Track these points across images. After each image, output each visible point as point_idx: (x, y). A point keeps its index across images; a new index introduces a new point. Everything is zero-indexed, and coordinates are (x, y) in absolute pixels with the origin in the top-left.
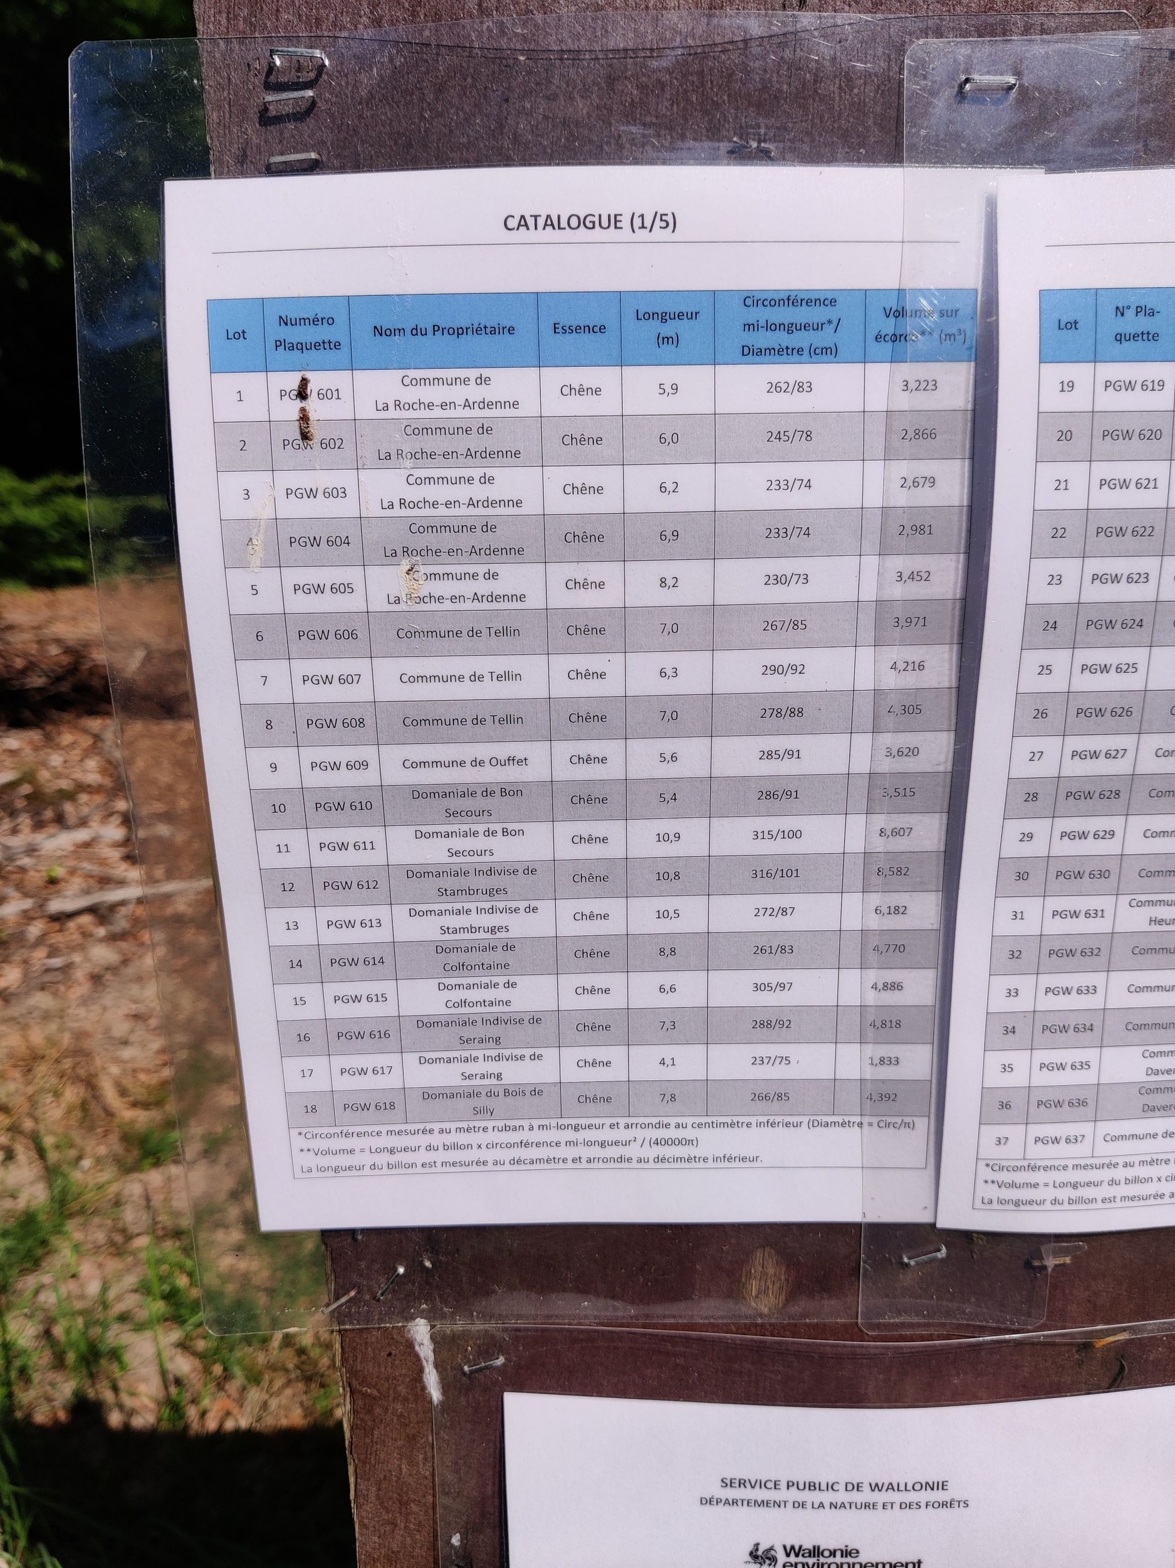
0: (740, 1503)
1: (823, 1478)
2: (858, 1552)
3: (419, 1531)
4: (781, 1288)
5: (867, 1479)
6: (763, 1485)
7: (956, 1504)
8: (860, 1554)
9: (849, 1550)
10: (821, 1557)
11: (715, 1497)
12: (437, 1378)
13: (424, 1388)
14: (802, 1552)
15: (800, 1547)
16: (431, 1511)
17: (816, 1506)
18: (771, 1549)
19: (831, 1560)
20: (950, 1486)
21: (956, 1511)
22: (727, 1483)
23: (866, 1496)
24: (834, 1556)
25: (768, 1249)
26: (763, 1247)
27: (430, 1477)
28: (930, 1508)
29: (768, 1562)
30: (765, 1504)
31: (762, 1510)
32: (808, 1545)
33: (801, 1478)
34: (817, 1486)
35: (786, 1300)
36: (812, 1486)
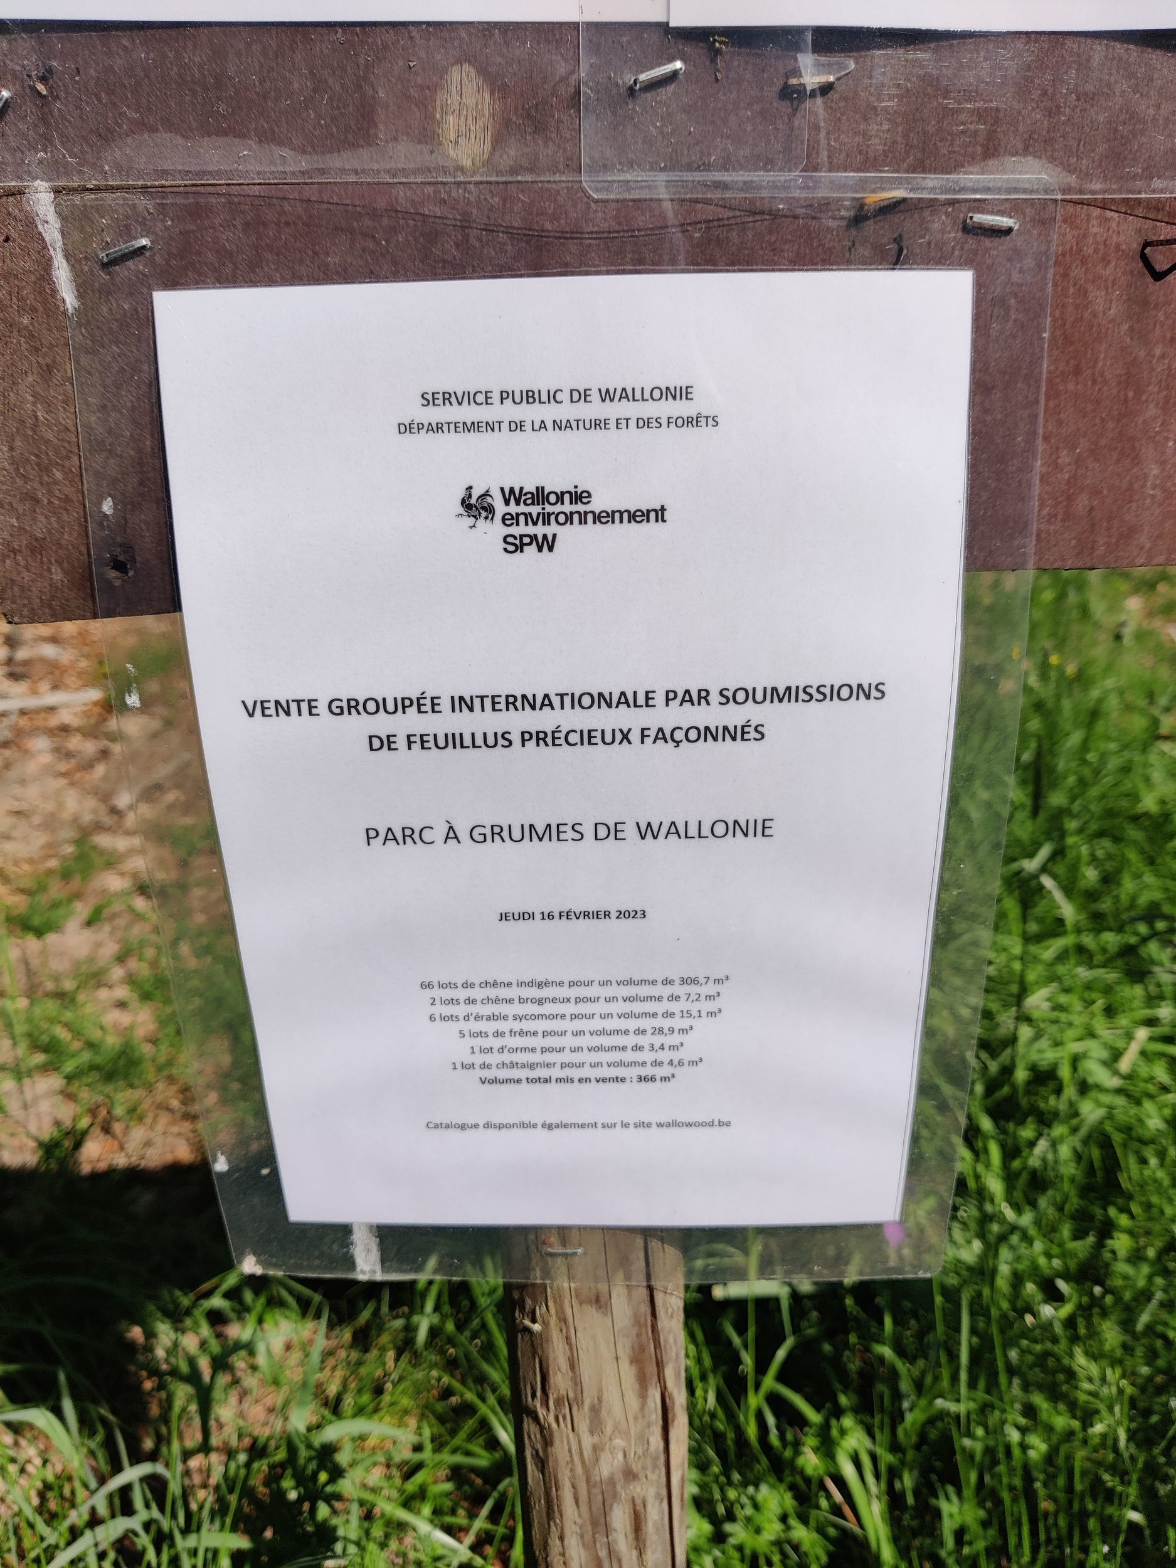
0: (445, 428)
1: (542, 384)
2: (589, 496)
3: (66, 510)
4: (485, 128)
5: (596, 382)
6: (471, 398)
7: (703, 420)
8: (593, 499)
9: (579, 491)
10: (547, 506)
11: (416, 422)
12: (69, 274)
13: (54, 292)
14: (523, 498)
15: (521, 489)
16: (77, 479)
17: (537, 427)
18: (487, 494)
19: (558, 508)
20: (695, 393)
21: (704, 432)
22: (429, 400)
23: (595, 409)
24: (562, 503)
25: (466, 66)
26: (459, 62)
27: (73, 429)
28: (672, 426)
29: (484, 514)
30: (473, 427)
31: (473, 436)
32: (530, 487)
33: (518, 385)
34: (536, 396)
35: (493, 148)
36: (530, 397)
